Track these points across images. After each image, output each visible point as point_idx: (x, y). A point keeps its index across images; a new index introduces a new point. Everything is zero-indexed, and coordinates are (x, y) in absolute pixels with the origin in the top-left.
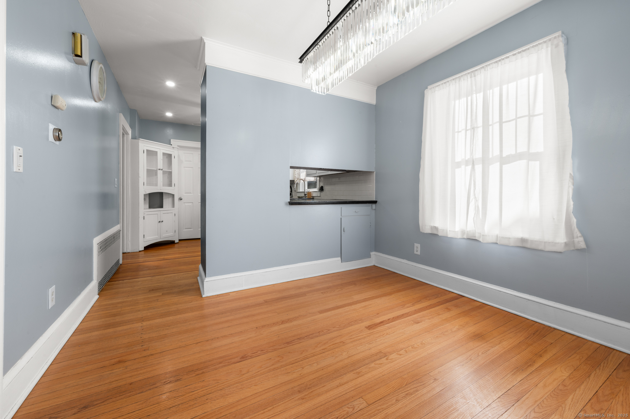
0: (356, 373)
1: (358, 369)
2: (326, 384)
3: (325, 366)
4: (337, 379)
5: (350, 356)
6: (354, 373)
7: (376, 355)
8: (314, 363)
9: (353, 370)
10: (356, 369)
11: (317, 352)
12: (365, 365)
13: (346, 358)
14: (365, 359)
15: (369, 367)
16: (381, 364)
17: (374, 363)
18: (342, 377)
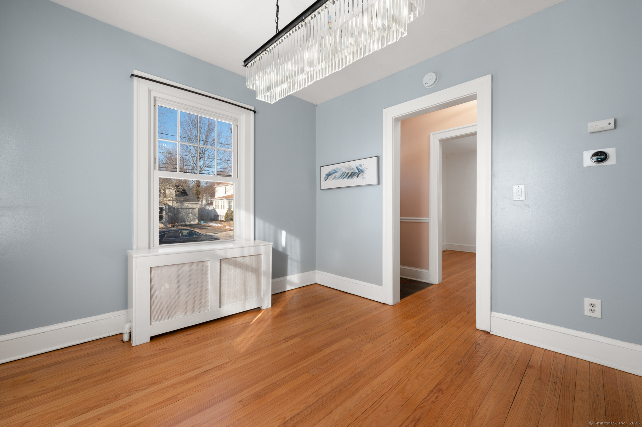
0: (319, 395)
1: (318, 400)
2: (344, 380)
3: (352, 396)
4: (337, 386)
5: (330, 415)
6: (322, 394)
7: (297, 422)
8: (365, 398)
9: (323, 396)
10: (320, 399)
11: (372, 413)
12: (311, 405)
13: (334, 410)
14: (311, 414)
15: (307, 404)
16: (292, 410)
17: (300, 410)
18: (332, 389)
